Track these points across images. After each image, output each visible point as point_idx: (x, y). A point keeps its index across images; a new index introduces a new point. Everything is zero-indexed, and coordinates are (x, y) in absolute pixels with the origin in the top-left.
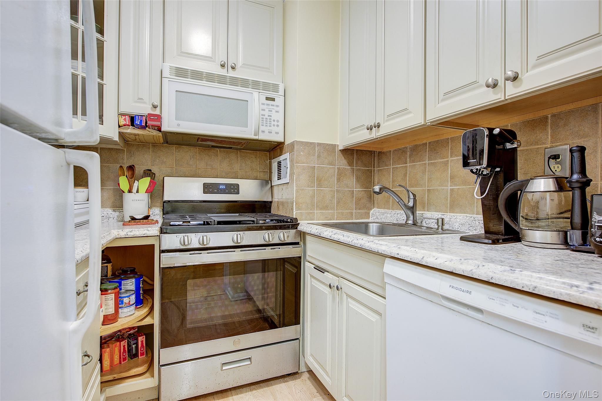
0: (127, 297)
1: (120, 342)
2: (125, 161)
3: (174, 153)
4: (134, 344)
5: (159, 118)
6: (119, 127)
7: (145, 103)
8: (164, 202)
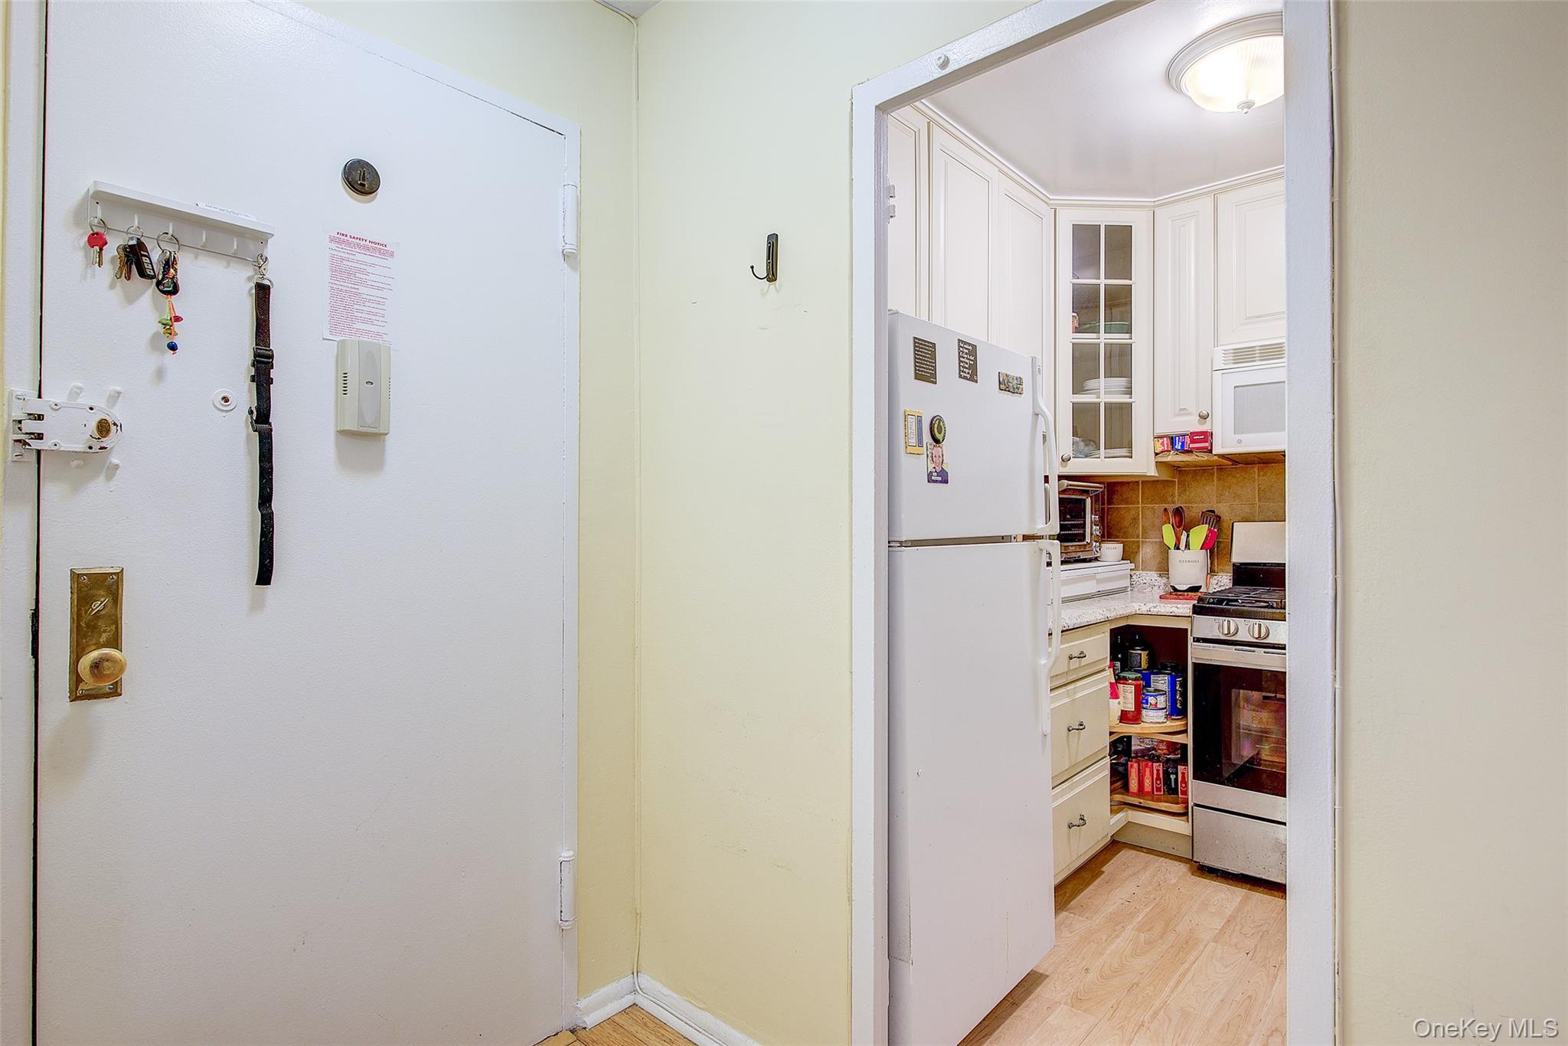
0: (1154, 696)
1: (1153, 762)
2: (1176, 499)
3: (1256, 478)
4: (1172, 773)
5: (1207, 436)
6: (1156, 454)
7: (1190, 414)
8: (1234, 565)
